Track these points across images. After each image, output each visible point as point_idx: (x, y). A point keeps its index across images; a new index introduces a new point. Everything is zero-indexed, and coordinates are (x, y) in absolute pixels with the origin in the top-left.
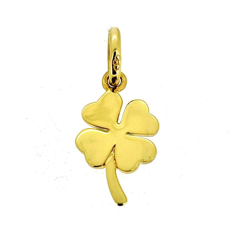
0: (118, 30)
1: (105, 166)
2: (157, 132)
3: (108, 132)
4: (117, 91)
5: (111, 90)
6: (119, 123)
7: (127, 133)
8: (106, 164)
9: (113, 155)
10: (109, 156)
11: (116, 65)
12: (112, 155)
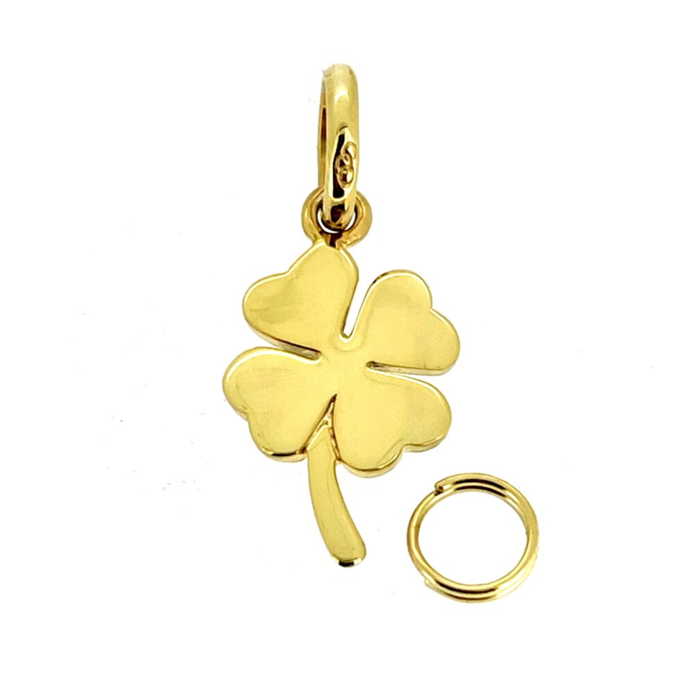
0: (351, 72)
1: (305, 455)
2: (455, 362)
3: (317, 358)
4: (344, 245)
5: (326, 241)
6: (348, 334)
7: (368, 363)
8: (308, 449)
9: (330, 425)
10: (319, 426)
11: (345, 170)
12: (327, 423)
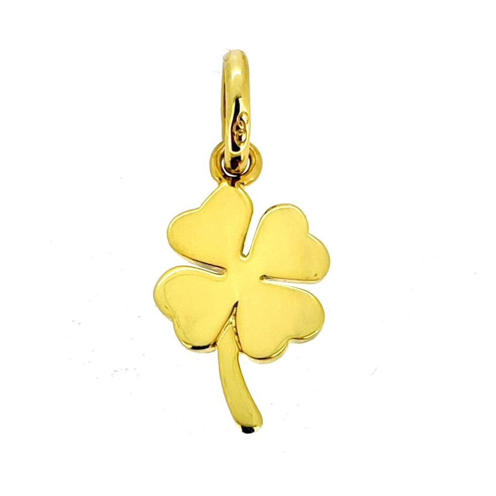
0: (244, 57)
1: (216, 347)
3: (223, 274)
4: (242, 186)
5: (228, 183)
6: (246, 254)
7: (261, 277)
8: (218, 343)
9: (234, 325)
10: (226, 325)
11: (240, 132)
12: (231, 323)
